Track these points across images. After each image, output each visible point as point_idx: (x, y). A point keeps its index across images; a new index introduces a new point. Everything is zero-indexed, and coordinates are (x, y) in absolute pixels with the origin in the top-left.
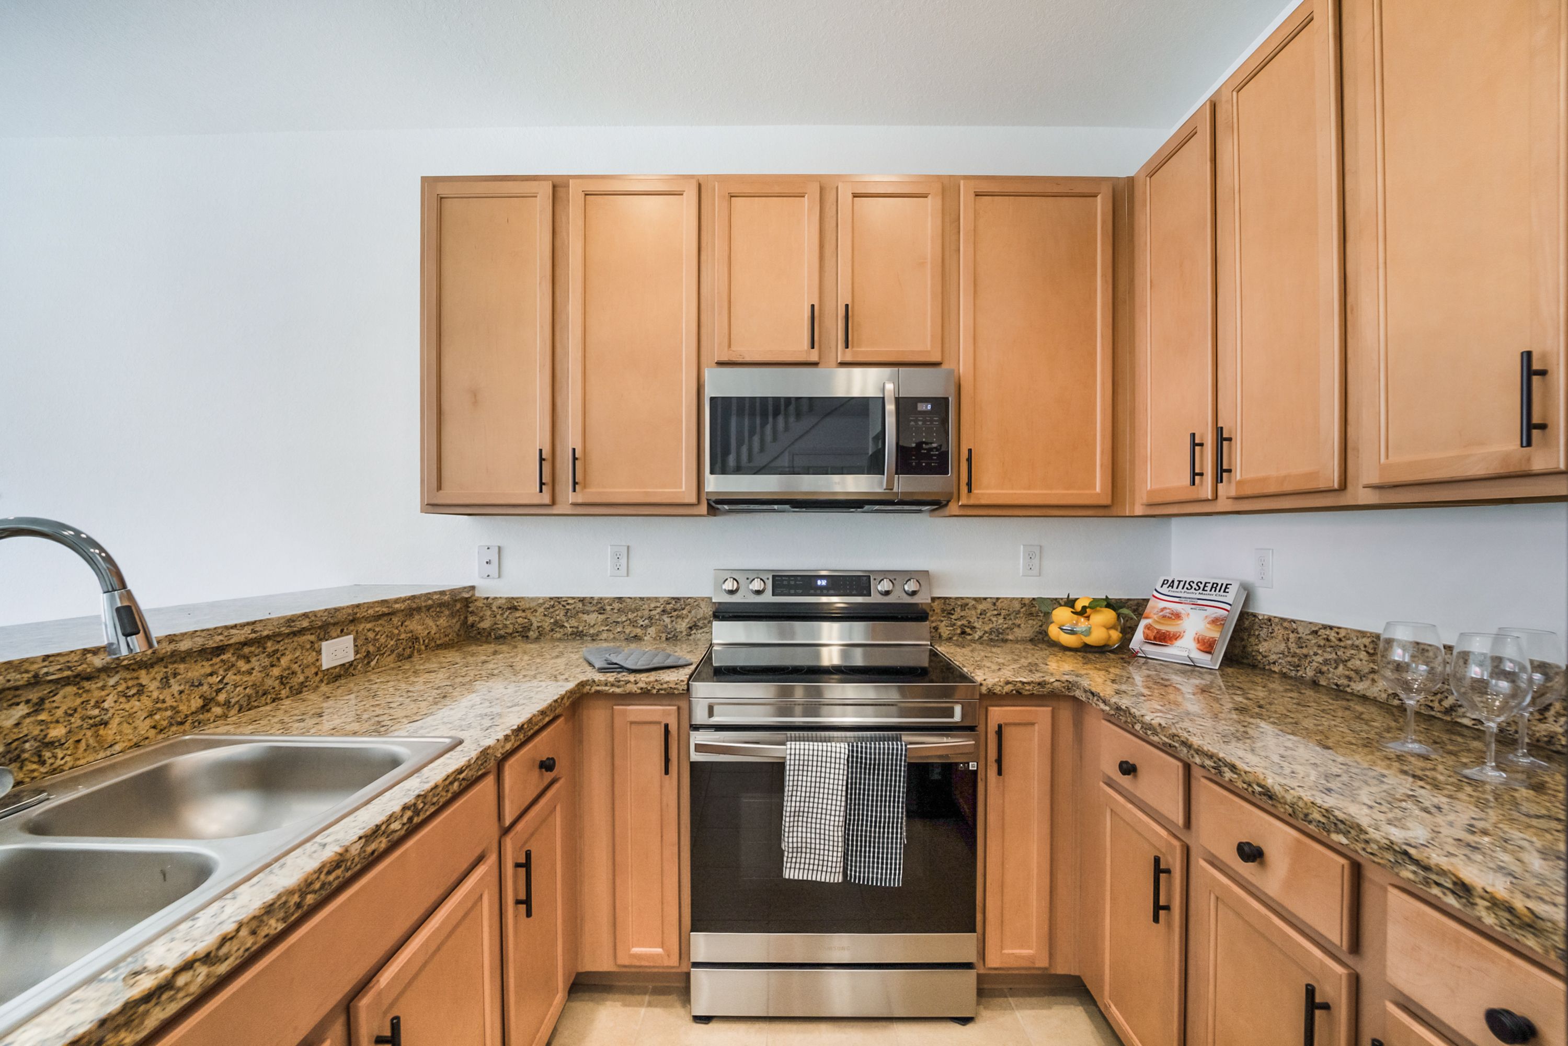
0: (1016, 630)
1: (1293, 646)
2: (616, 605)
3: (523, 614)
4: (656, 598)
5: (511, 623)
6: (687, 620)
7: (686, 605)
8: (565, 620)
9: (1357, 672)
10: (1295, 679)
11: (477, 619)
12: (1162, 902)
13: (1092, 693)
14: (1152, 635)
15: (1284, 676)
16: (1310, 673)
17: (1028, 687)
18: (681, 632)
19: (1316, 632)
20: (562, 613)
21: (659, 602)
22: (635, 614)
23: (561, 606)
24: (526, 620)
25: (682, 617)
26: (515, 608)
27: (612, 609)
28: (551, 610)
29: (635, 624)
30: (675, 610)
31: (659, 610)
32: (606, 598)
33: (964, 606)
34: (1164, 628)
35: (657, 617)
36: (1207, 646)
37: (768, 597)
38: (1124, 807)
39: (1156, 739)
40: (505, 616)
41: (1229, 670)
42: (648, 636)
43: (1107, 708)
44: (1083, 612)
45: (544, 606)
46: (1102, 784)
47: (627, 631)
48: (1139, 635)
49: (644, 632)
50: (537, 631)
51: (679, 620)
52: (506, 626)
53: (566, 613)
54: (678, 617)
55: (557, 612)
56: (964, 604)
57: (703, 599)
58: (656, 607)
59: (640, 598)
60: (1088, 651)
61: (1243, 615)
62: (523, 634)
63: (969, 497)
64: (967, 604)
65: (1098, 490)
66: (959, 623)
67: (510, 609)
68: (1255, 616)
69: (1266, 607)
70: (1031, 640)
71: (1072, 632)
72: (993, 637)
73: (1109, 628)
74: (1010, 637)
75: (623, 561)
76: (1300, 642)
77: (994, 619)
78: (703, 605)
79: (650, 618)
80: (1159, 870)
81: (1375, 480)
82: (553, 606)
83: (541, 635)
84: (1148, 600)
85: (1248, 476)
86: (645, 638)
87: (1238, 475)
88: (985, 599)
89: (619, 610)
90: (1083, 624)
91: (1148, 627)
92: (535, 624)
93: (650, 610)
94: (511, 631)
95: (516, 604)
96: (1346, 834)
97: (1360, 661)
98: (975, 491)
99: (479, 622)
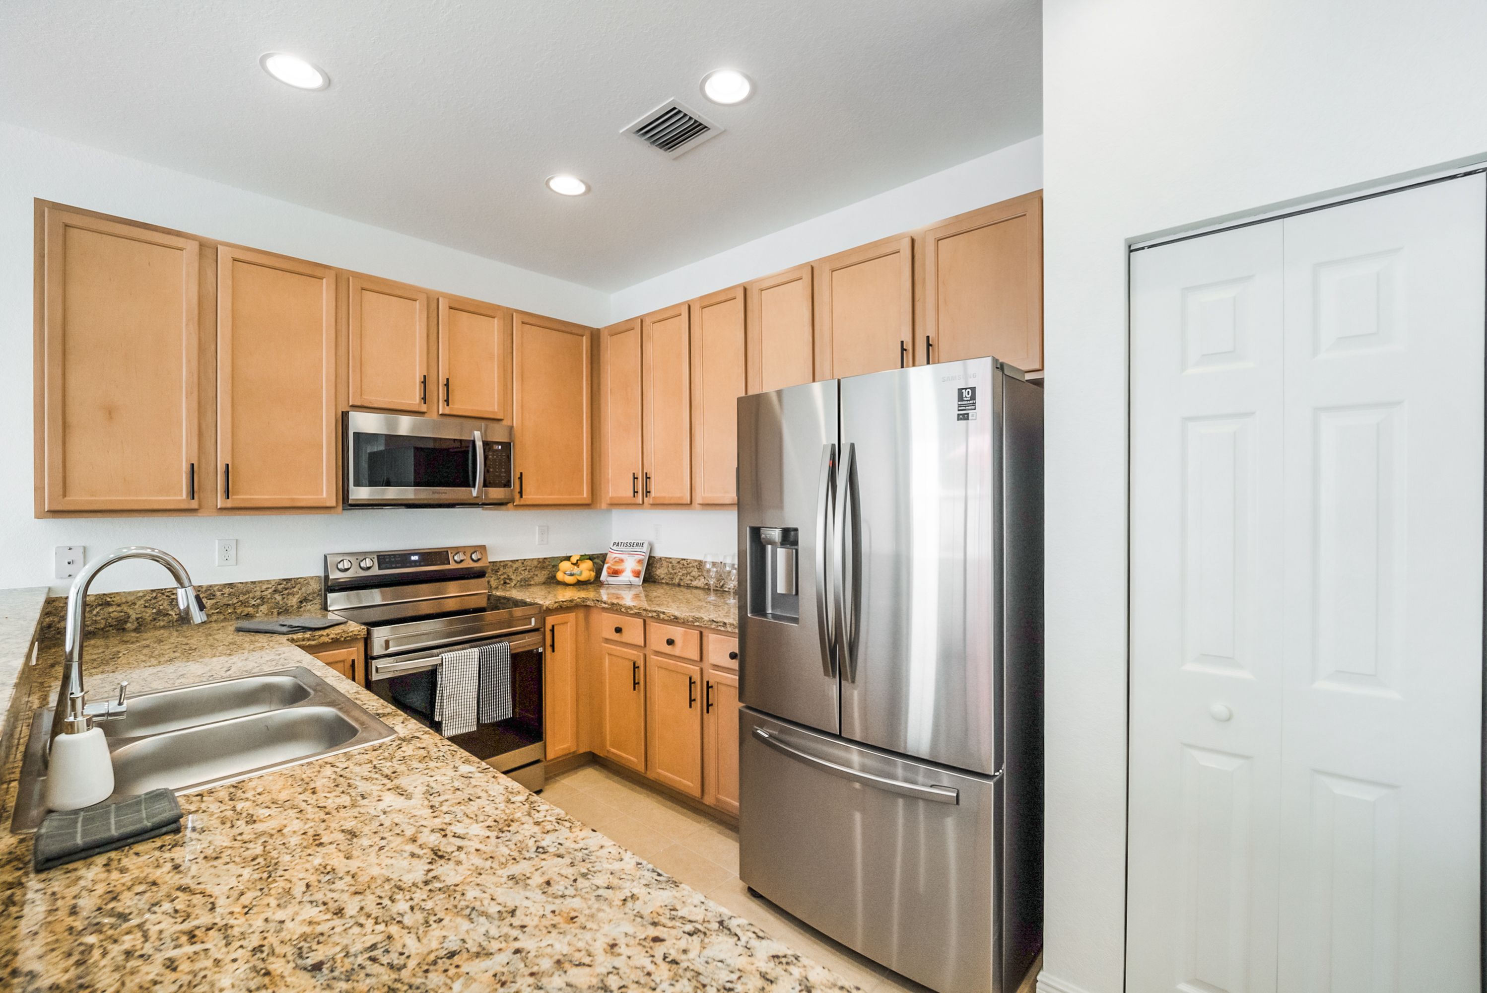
0: (535, 578)
1: (670, 569)
2: (227, 591)
3: (119, 609)
4: (268, 581)
5: (102, 619)
6: (298, 596)
7: (297, 584)
8: (169, 608)
9: (694, 577)
10: (671, 584)
11: (56, 619)
12: (636, 681)
13: (598, 601)
14: (611, 572)
15: (667, 584)
16: (677, 581)
17: (565, 603)
18: (292, 606)
19: (679, 562)
20: (166, 603)
21: (271, 584)
22: (247, 596)
23: (165, 597)
24: (123, 614)
25: (293, 594)
26: (108, 604)
27: (223, 594)
28: (153, 601)
29: (246, 604)
30: (286, 589)
31: (270, 591)
32: (216, 586)
33: (505, 566)
34: (616, 567)
35: (269, 597)
36: (637, 574)
37: (376, 571)
38: (616, 650)
39: (632, 612)
40: (95, 612)
41: (646, 585)
42: (261, 613)
43: (606, 606)
44: (576, 564)
45: (145, 598)
46: (603, 644)
47: (239, 611)
48: (604, 573)
49: (256, 610)
50: (136, 623)
51: (290, 597)
52: (96, 622)
53: (171, 603)
54: (288, 594)
55: (160, 603)
56: (505, 564)
57: (312, 578)
58: (267, 589)
59: (252, 582)
60: (580, 584)
61: (650, 557)
62: (119, 627)
63: (520, 500)
64: (507, 565)
65: (585, 495)
66: (502, 577)
67: (100, 605)
68: (654, 557)
69: (658, 553)
70: (544, 583)
71: (571, 575)
72: (522, 583)
73: (590, 570)
74: (532, 583)
75: (232, 552)
76: (673, 568)
77: (523, 572)
78: (312, 582)
79: (262, 598)
80: (635, 667)
81: (701, 502)
82: (155, 598)
83: (140, 625)
84: (606, 554)
85: (658, 495)
86: (257, 615)
87: (653, 494)
88: (517, 560)
89: (229, 594)
90: (576, 570)
91: (609, 568)
92: (134, 616)
93: (262, 592)
94: (102, 626)
95: (109, 599)
96: (698, 621)
97: (695, 573)
98: (524, 497)
99: (59, 622)
